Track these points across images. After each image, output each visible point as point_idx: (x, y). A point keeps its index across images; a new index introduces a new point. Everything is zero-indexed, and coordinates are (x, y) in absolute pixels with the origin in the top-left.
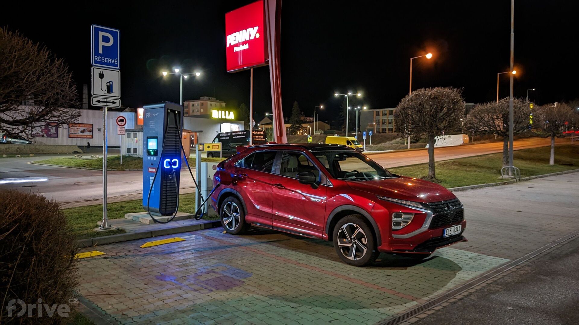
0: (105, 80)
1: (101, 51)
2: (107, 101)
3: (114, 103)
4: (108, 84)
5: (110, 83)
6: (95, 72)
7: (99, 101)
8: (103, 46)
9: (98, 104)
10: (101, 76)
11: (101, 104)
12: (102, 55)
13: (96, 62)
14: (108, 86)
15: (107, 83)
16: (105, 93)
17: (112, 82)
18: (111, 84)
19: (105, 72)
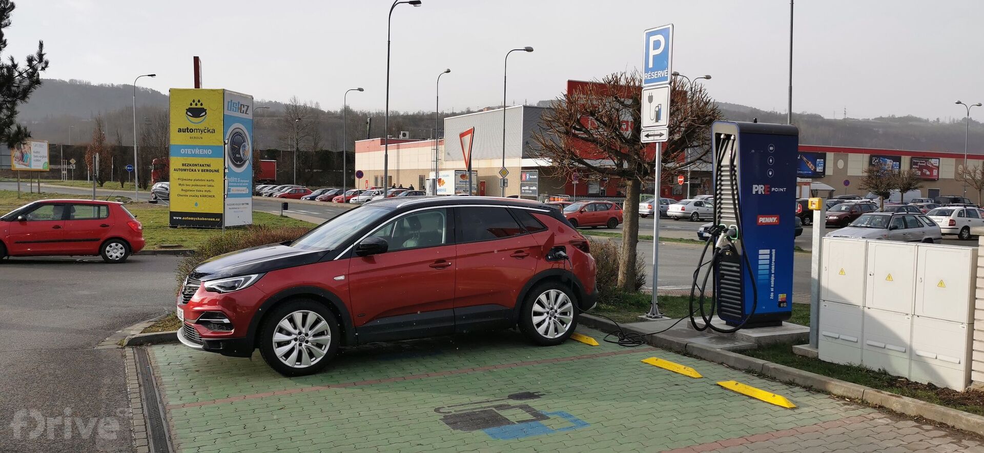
0: (655, 103)
1: (651, 65)
3: (661, 135)
4: (657, 109)
6: (645, 95)
7: (647, 136)
8: (654, 57)
9: (646, 139)
10: (651, 99)
11: (651, 138)
12: (652, 70)
13: (647, 81)
15: (657, 107)
16: (653, 123)
19: (655, 93)
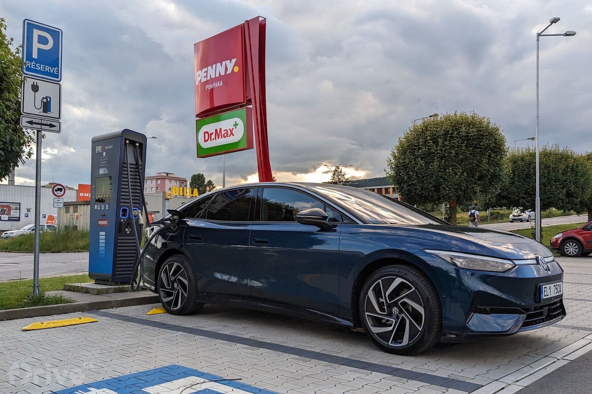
2: (42, 123)
5: (47, 99)
14: (44, 102)
17: (50, 98)
18: (49, 100)
